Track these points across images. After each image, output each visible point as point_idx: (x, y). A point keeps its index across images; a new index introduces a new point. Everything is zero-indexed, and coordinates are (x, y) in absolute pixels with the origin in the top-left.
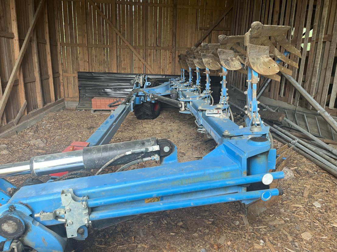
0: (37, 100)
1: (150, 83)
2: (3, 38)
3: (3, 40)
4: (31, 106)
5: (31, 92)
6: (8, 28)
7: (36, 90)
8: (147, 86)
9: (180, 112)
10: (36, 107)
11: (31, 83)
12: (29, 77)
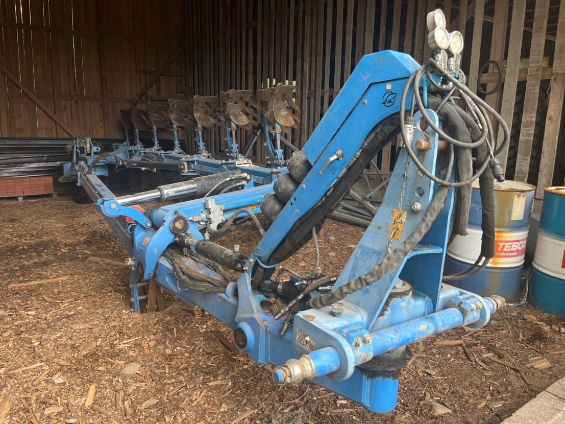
1: (99, 148)
8: (96, 152)
9: (182, 174)
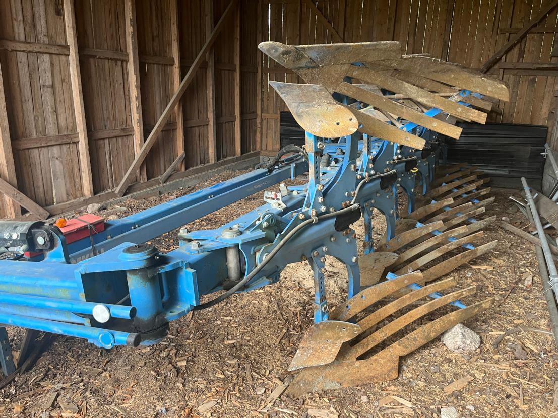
0: (208, 151)
2: (155, 66)
3: (156, 68)
4: (197, 159)
5: (198, 139)
6: (166, 52)
7: (208, 137)
10: (205, 160)
11: (200, 128)
12: (199, 119)
